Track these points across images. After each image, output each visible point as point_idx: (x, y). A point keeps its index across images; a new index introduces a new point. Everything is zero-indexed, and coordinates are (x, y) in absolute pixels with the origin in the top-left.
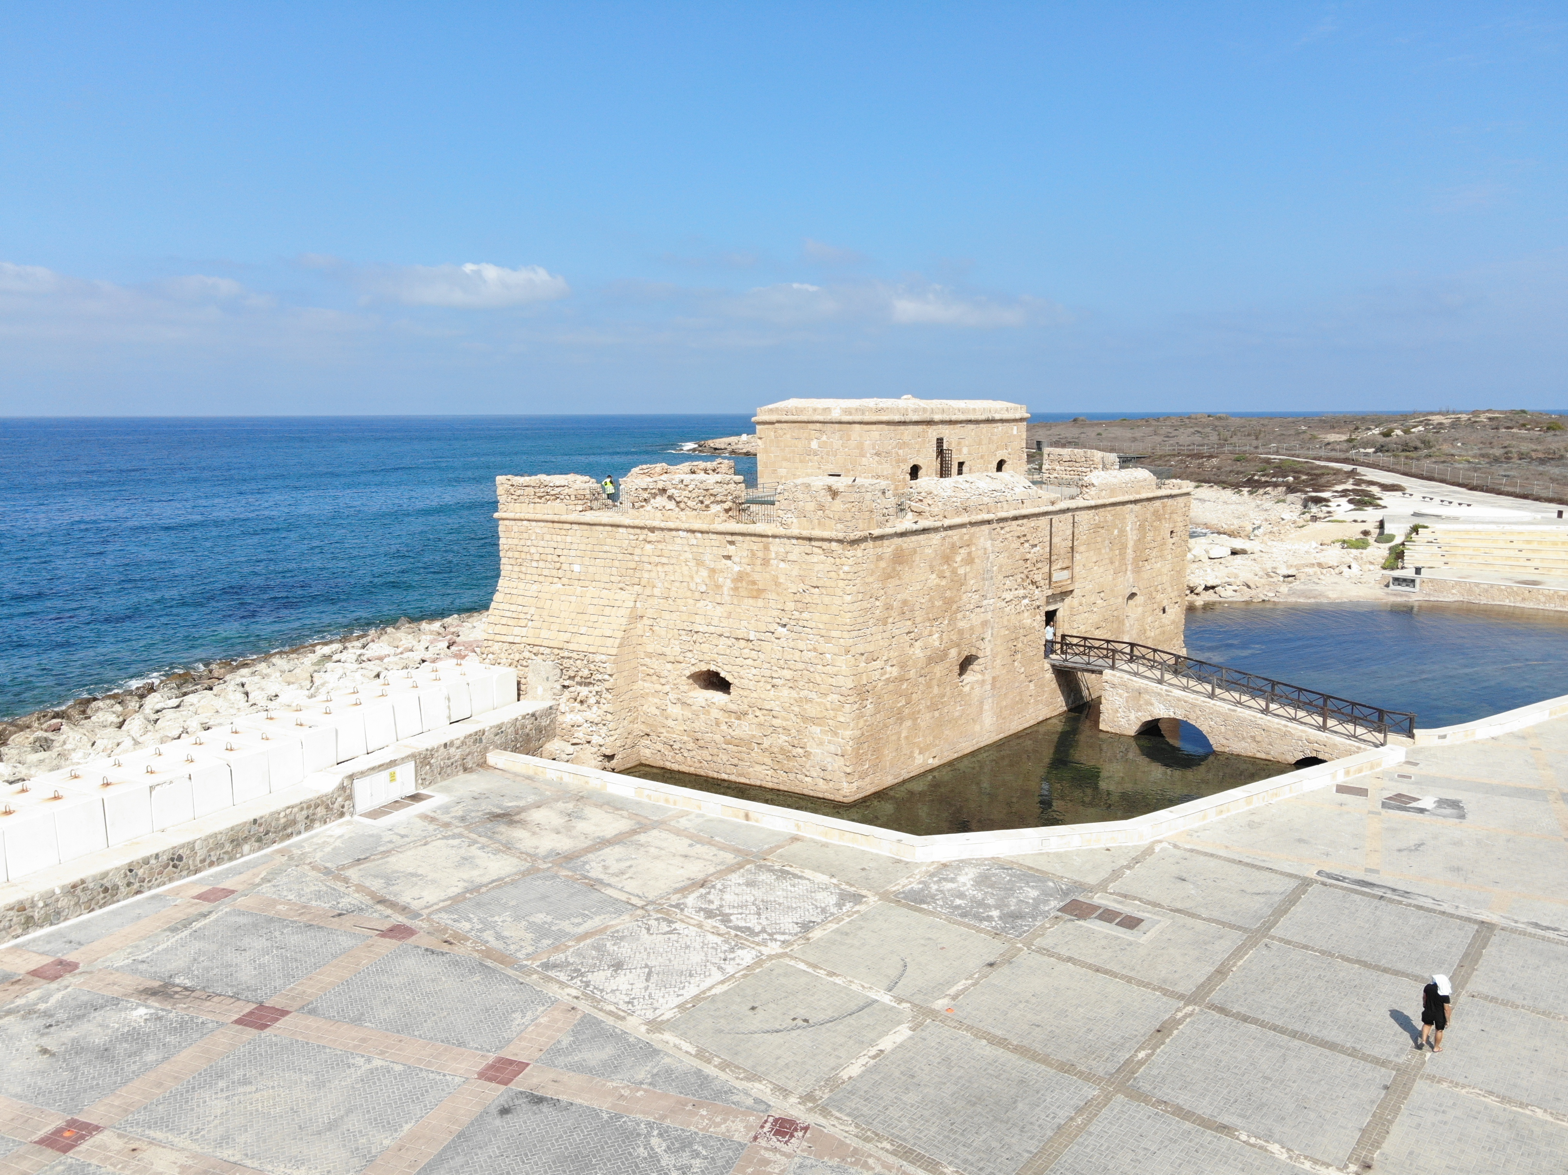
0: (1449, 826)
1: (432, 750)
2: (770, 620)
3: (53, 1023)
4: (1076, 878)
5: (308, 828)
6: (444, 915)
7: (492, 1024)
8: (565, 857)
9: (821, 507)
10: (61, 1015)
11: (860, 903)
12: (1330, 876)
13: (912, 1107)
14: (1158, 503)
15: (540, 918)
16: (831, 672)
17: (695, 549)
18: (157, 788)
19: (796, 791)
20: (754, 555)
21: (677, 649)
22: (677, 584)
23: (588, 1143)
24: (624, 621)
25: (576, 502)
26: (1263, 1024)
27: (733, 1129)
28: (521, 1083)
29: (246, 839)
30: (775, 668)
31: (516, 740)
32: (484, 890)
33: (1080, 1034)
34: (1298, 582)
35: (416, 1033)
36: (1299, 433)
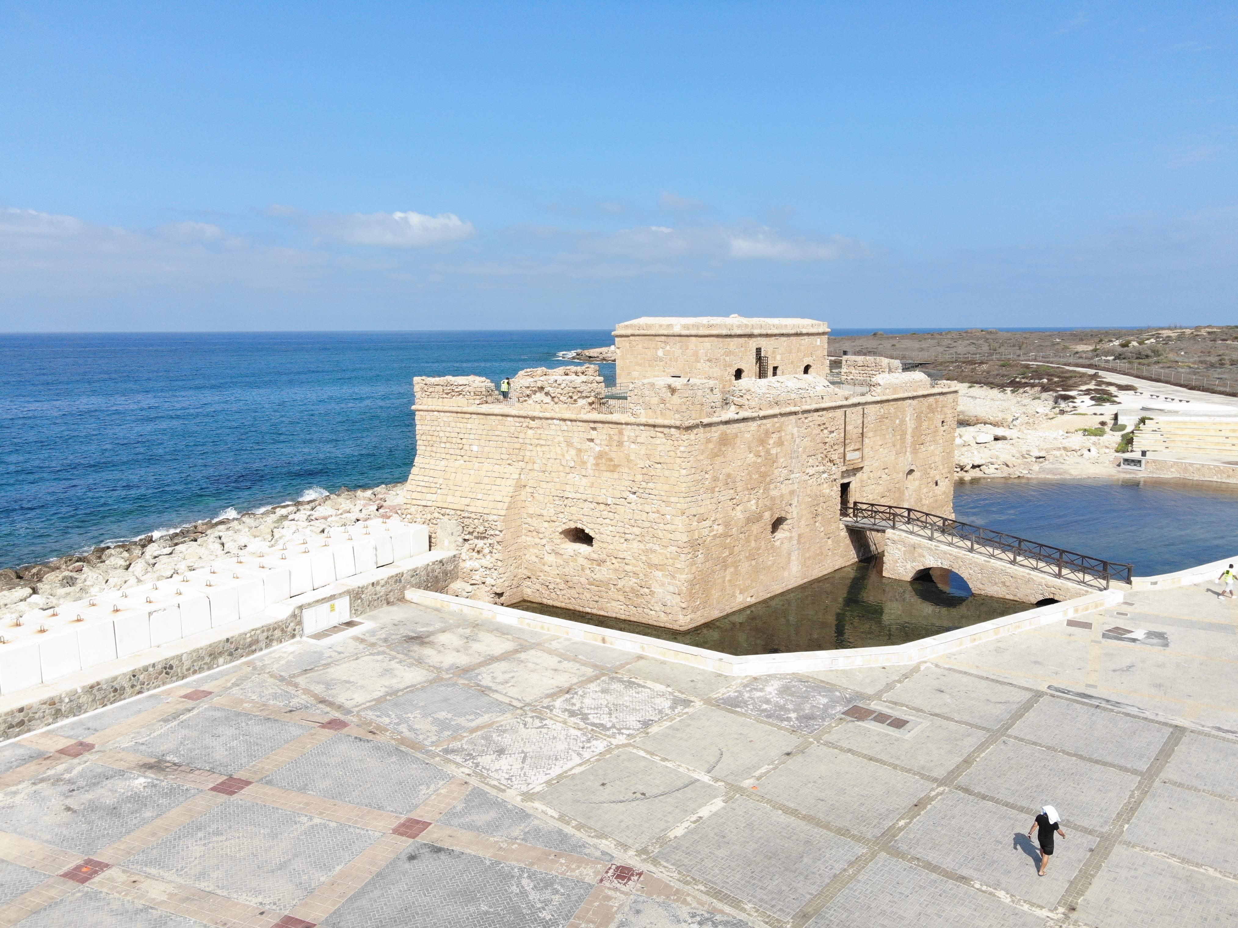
0: (1156, 653)
1: (362, 588)
2: (624, 488)
3: (75, 788)
4: (858, 689)
5: (268, 646)
6: (370, 713)
7: (404, 793)
8: (463, 670)
9: (663, 401)
10: (81, 783)
11: (689, 706)
12: (1057, 690)
13: (722, 859)
14: (931, 399)
15: (442, 715)
16: (670, 529)
17: (566, 434)
18: (154, 614)
19: (643, 622)
20: (611, 438)
21: (552, 511)
22: (552, 461)
23: (474, 882)
24: (511, 489)
25: (475, 397)
26: (998, 802)
27: (585, 873)
28: (425, 837)
29: (221, 654)
30: (627, 526)
31: (428, 581)
32: (400, 693)
33: (855, 807)
34: (1047, 462)
35: (347, 799)
36: (1054, 345)
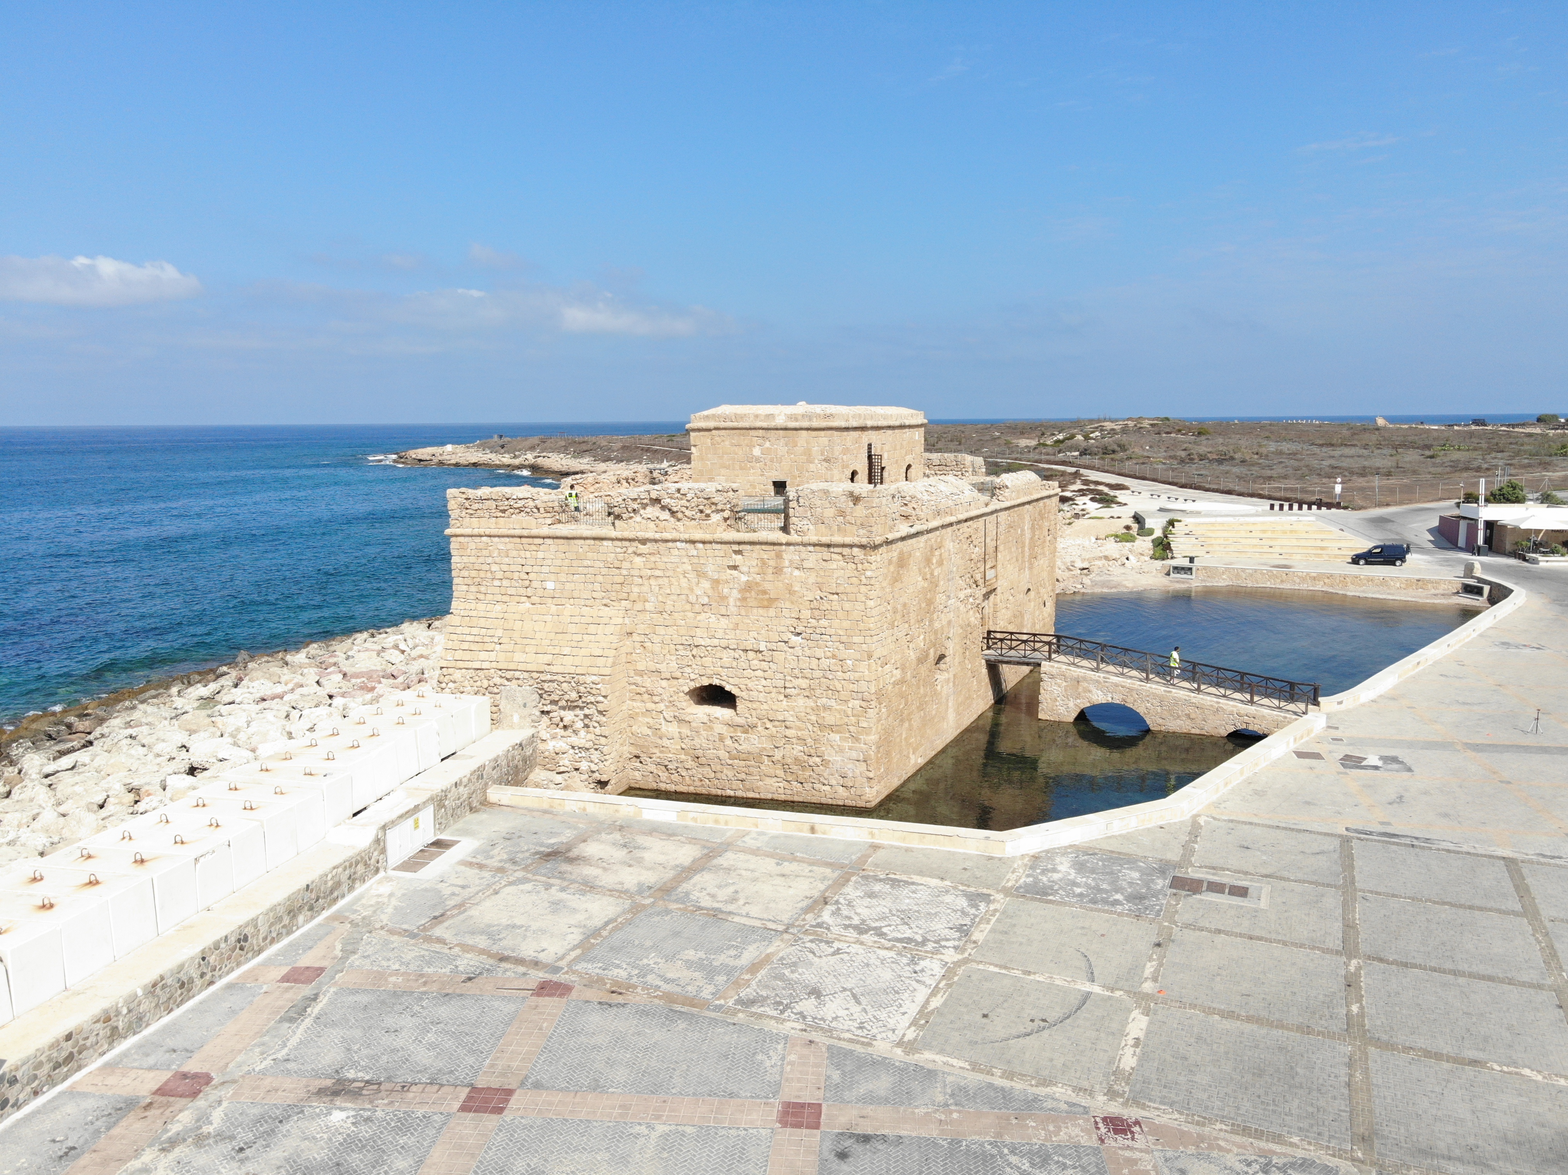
0: (1408, 779)
1: (446, 791)
2: (784, 629)
4: (1159, 856)
5: (351, 888)
6: (586, 965)
7: (745, 1069)
8: (660, 889)
9: (842, 513)
10: (245, 1135)
11: (991, 901)
12: (1357, 831)
13: (1210, 1087)
14: (1041, 503)
15: (691, 954)
16: (852, 678)
17: (695, 560)
18: (202, 860)
19: (813, 801)
20: (764, 563)
21: (674, 664)
22: (674, 597)
23: (953, 1172)
24: (614, 639)
25: (545, 515)
26: (1423, 968)
27: (1074, 1135)
28: (832, 1125)
29: (300, 908)
30: (788, 678)
31: (508, 772)
32: (605, 933)
33: (1289, 998)
34: (1094, 574)
35: (674, 1091)
36: (994, 439)
